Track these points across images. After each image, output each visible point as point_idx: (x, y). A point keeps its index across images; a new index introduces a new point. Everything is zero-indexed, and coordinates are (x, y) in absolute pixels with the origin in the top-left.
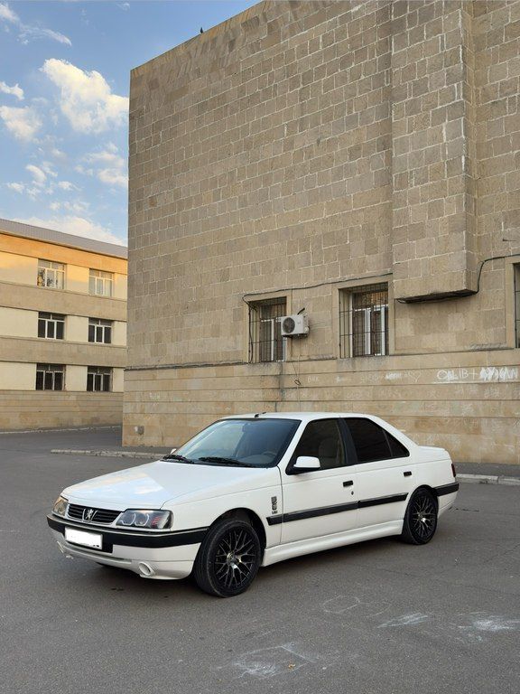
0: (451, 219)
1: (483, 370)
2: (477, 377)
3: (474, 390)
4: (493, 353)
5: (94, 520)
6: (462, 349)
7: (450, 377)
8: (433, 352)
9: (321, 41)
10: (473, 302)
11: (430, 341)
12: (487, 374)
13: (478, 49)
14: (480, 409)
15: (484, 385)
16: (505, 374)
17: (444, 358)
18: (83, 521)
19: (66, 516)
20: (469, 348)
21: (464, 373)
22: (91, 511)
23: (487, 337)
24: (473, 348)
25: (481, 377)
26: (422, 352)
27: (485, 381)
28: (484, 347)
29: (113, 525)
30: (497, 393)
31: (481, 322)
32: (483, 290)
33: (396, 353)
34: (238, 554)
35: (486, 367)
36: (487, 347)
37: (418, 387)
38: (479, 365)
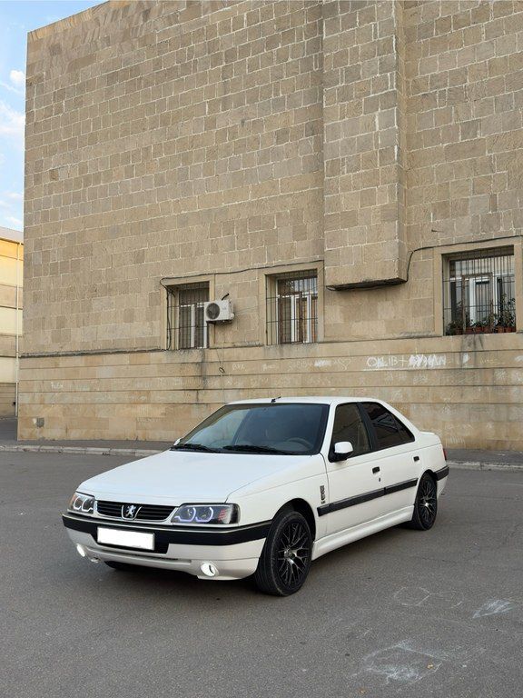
0: (383, 208)
1: (412, 356)
2: (406, 365)
3: (403, 377)
4: (422, 340)
5: (137, 517)
6: (391, 336)
7: (380, 364)
8: (363, 340)
9: (245, 18)
10: (403, 291)
11: (359, 328)
12: (416, 361)
13: (409, 41)
14: (410, 395)
15: (412, 372)
16: (434, 361)
17: (374, 345)
18: (123, 519)
19: (96, 514)
20: (397, 336)
21: (393, 360)
22: (133, 507)
23: (416, 325)
24: (402, 335)
25: (411, 363)
26: (349, 339)
27: (414, 368)
28: (413, 335)
29: (168, 521)
30: (425, 379)
31: (410, 310)
32: (412, 280)
33: (326, 340)
34: (293, 548)
35: (415, 354)
36: (416, 335)
37: (347, 374)
38: (408, 353)
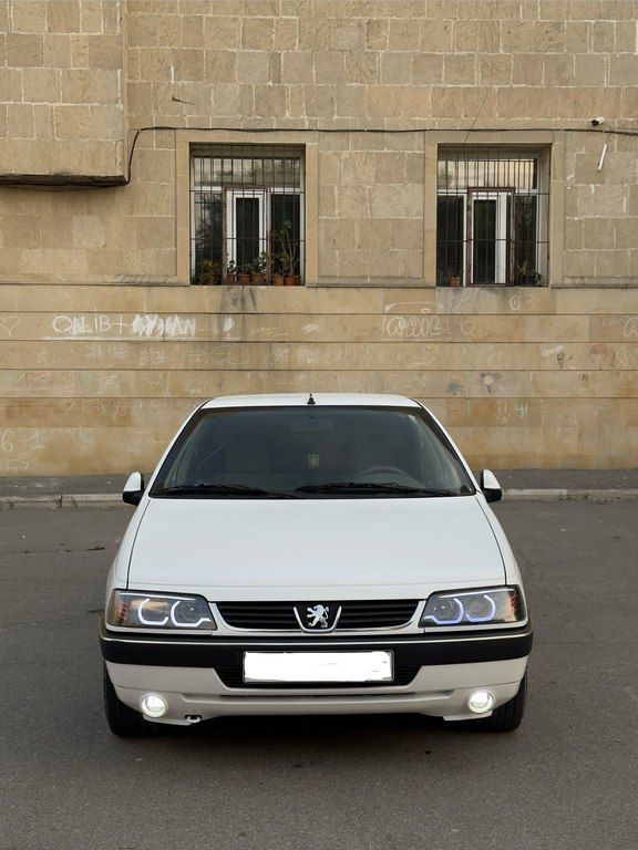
0: (94, 42)
1: (138, 317)
2: (126, 330)
3: (121, 353)
4: (154, 290)
5: (339, 626)
6: (99, 279)
7: (78, 328)
8: (44, 282)
10: (120, 198)
11: (35, 260)
12: (144, 326)
14: (132, 384)
15: (138, 345)
16: (175, 328)
17: (65, 294)
18: (303, 632)
20: (110, 279)
21: (103, 322)
22: (321, 608)
23: (143, 262)
24: (119, 279)
25: (135, 330)
26: (17, 279)
27: (140, 338)
28: (138, 280)
30: (160, 358)
31: (135, 235)
32: (137, 182)
35: (142, 314)
36: (145, 280)
37: (12, 345)
38: (131, 310)
